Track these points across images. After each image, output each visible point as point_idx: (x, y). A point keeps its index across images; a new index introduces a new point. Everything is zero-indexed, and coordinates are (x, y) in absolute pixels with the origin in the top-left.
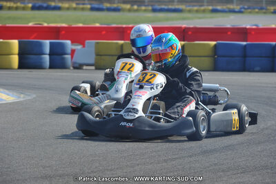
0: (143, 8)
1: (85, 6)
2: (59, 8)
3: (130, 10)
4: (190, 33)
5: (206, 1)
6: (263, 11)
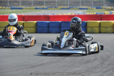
3: (1, 9)
4: (26, 18)
5: (32, 4)
6: (56, 8)
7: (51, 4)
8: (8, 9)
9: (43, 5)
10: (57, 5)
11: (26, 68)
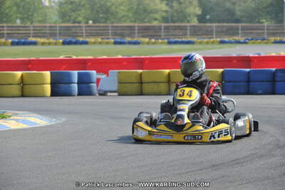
0: (160, 41)
1: (109, 40)
2: (86, 43)
3: (148, 43)
5: (214, 33)
6: (265, 41)
7: (254, 31)
8: (162, 43)
9: (237, 34)
10: (266, 34)
11: (201, 170)
